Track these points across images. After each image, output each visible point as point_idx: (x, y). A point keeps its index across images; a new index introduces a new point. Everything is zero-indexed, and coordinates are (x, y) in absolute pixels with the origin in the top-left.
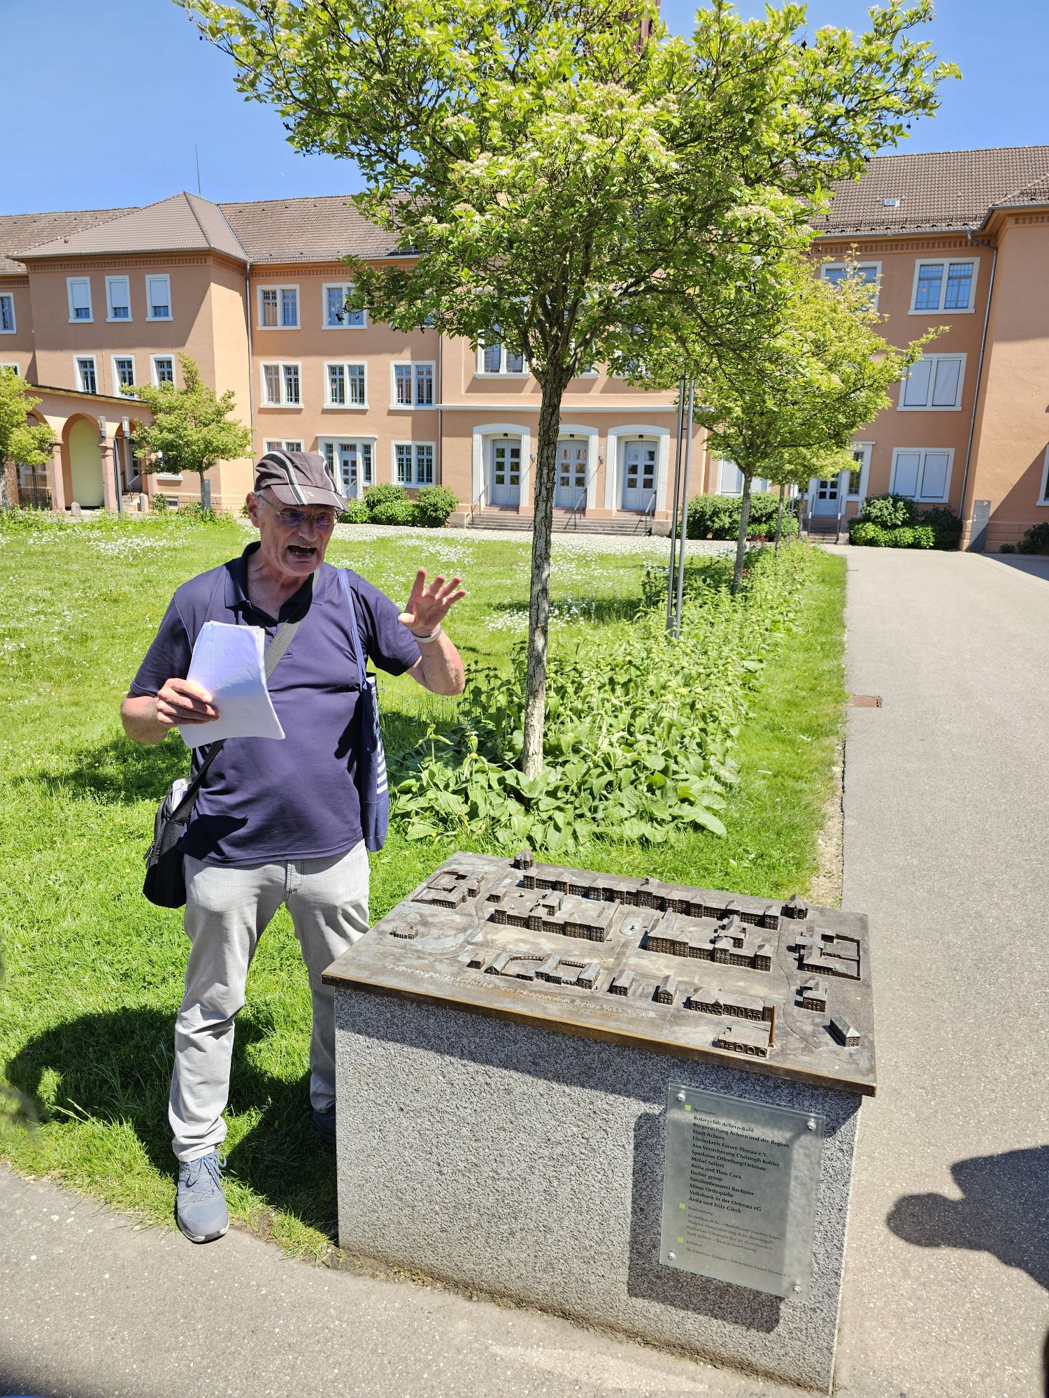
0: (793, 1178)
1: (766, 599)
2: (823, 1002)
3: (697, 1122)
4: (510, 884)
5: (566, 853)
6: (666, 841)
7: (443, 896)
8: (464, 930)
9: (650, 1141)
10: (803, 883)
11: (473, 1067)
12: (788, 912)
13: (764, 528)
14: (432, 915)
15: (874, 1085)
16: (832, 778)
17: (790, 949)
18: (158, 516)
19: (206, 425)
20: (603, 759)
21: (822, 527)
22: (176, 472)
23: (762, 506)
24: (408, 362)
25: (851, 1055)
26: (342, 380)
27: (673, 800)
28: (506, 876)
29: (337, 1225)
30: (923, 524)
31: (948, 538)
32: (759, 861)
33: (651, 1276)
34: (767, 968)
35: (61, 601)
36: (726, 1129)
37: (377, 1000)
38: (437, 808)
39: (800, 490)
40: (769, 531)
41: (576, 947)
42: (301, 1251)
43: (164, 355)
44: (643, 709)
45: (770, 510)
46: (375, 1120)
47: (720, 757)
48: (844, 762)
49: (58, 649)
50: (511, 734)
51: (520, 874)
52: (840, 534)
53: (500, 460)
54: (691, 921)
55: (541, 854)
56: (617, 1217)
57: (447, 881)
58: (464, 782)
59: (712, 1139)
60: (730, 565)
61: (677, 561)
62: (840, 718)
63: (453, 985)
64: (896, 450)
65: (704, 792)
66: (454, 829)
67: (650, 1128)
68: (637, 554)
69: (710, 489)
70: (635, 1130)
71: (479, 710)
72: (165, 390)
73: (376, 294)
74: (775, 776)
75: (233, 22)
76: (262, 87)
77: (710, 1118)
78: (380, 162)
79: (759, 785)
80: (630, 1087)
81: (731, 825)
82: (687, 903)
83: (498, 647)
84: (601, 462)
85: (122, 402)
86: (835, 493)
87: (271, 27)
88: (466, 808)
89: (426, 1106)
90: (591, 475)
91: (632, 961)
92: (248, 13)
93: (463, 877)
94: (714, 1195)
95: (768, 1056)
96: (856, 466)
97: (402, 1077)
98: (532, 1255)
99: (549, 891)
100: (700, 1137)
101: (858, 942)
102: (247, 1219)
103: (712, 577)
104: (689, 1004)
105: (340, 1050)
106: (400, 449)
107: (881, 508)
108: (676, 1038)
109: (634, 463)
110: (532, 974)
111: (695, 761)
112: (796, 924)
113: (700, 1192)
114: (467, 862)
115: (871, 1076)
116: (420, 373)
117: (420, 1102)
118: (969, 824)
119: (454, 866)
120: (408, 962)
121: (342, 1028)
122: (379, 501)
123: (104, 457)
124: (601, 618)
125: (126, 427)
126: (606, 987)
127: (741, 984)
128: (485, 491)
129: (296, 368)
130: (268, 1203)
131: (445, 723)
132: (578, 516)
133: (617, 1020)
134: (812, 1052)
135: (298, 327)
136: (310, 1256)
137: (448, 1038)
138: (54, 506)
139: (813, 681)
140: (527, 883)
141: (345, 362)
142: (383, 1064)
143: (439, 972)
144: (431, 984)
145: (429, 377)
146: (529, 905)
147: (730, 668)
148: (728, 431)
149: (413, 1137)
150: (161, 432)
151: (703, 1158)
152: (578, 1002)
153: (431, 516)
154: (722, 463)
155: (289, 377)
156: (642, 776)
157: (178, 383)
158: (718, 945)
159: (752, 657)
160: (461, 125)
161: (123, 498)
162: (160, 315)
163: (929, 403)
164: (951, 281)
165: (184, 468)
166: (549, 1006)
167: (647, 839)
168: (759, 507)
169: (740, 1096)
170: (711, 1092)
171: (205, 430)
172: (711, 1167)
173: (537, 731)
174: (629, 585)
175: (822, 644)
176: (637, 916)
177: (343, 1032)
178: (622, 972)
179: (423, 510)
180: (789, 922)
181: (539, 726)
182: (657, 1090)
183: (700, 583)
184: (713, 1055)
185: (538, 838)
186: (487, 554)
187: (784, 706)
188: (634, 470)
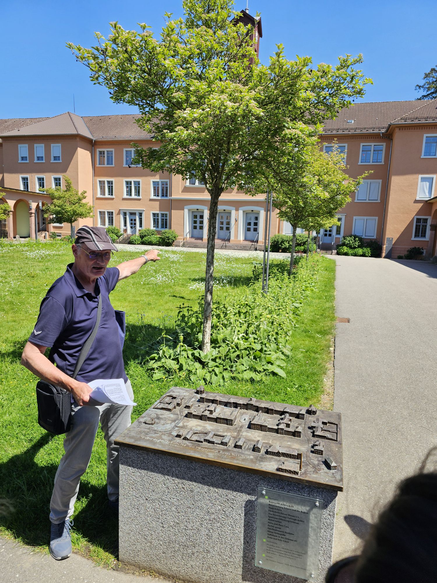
0: (310, 527)
1: (303, 278)
2: (322, 451)
3: (270, 503)
4: (194, 401)
5: (220, 385)
6: (261, 380)
7: (166, 406)
8: (175, 421)
9: (251, 512)
10: (318, 398)
11: (177, 480)
12: (309, 412)
13: (302, 248)
14: (162, 415)
15: (342, 487)
16: (330, 353)
17: (310, 428)
18: (52, 241)
19: (74, 204)
20: (235, 346)
21: (326, 248)
22: (61, 223)
23: (301, 239)
24: (158, 180)
25: (333, 474)
26: (131, 187)
27: (264, 363)
28: (193, 397)
29: (118, 551)
30: (366, 247)
31: (376, 253)
32: (300, 388)
33: (252, 572)
34: (300, 436)
35: (10, 277)
36: (283, 506)
37: (137, 452)
38: (166, 366)
39: (316, 233)
40: (304, 249)
41: (221, 428)
42: (103, 563)
43: (57, 176)
44: (252, 324)
45: (304, 241)
46: (136, 504)
47: (284, 344)
48: (335, 346)
49: (8, 297)
50: (197, 334)
51: (199, 396)
52: (333, 251)
53: (195, 219)
54: (269, 416)
55: (209, 386)
56: (237, 546)
57: (168, 400)
58: (177, 355)
59: (277, 511)
60: (289, 263)
61: (266, 261)
62: (333, 327)
63: (169, 445)
64: (354, 217)
65: (277, 359)
66: (173, 375)
67: (251, 506)
68: (251, 258)
69: (280, 232)
70: (245, 507)
71: (184, 324)
72: (57, 190)
73: (145, 158)
74: (306, 352)
75: (90, 55)
76: (101, 80)
77: (276, 502)
78: (147, 107)
79: (300, 356)
80: (243, 488)
81: (288, 373)
82: (267, 408)
83: (194, 296)
84: (236, 221)
85: (39, 194)
86: (331, 234)
87: (105, 58)
88: (178, 366)
89: (157, 498)
90: (232, 226)
91: (244, 434)
92: (96, 52)
93: (174, 398)
94: (278, 535)
95: (299, 475)
96: (339, 223)
97: (147, 485)
98: (201, 563)
99: (210, 404)
100: (271, 510)
101: (337, 425)
102: (79, 549)
103: (281, 268)
104: (267, 452)
105: (121, 474)
106: (154, 215)
107: (349, 240)
108: (262, 467)
109: (250, 221)
110: (202, 440)
111: (273, 346)
112: (312, 417)
113: (272, 534)
114: (177, 391)
115: (341, 483)
116: (163, 184)
117: (155, 496)
118: (385, 372)
119: (171, 393)
120: (151, 435)
121: (122, 464)
122: (145, 236)
123: (31, 217)
124: (235, 285)
125: (40, 205)
126: (233, 445)
127: (289, 443)
128: (189, 232)
129: (112, 182)
130: (89, 542)
131: (170, 329)
132: (227, 242)
133: (237, 460)
134: (317, 473)
135: (113, 166)
136: (106, 565)
137: (167, 468)
138: (9, 237)
139: (322, 312)
140: (201, 400)
141: (132, 180)
142: (139, 480)
143: (164, 440)
144: (160, 445)
145: (166, 186)
146: (202, 410)
147: (288, 307)
148: (287, 210)
149: (151, 511)
150: (55, 207)
151: (273, 519)
152: (221, 452)
153: (166, 242)
154: (285, 222)
155: (109, 185)
156: (251, 352)
157: (63, 187)
158: (280, 427)
159: (297, 302)
160: (179, 95)
161: (38, 234)
162: (56, 160)
163: (367, 199)
164: (375, 152)
165: (64, 222)
166: (209, 454)
167: (253, 379)
168: (300, 240)
169: (288, 492)
170: (276, 490)
171: (73, 206)
172: (276, 523)
173: (208, 333)
174: (247, 271)
175: (326, 296)
176: (247, 415)
177: (122, 466)
178: (240, 439)
179: (163, 239)
180: (309, 416)
181: (209, 331)
182: (254, 490)
183: (276, 271)
184: (277, 474)
185: (208, 379)
186: (189, 257)
187: (310, 322)
188: (249, 224)
